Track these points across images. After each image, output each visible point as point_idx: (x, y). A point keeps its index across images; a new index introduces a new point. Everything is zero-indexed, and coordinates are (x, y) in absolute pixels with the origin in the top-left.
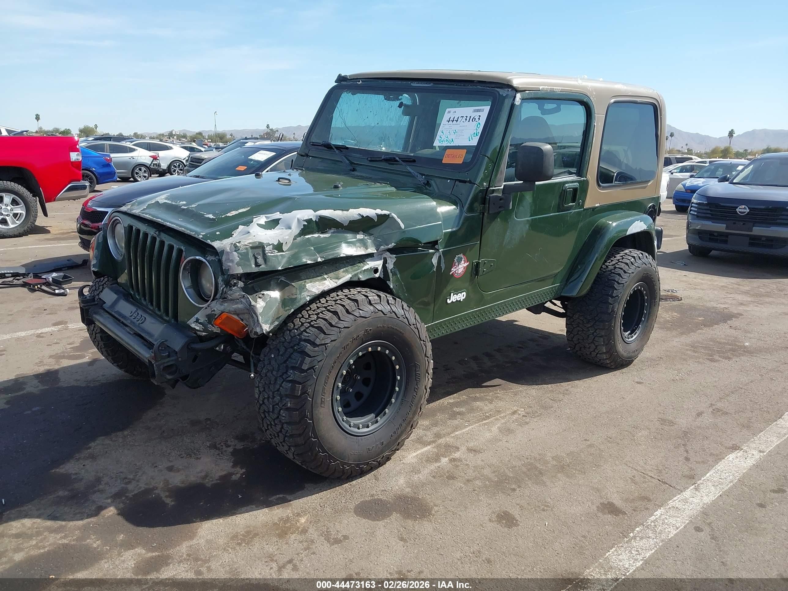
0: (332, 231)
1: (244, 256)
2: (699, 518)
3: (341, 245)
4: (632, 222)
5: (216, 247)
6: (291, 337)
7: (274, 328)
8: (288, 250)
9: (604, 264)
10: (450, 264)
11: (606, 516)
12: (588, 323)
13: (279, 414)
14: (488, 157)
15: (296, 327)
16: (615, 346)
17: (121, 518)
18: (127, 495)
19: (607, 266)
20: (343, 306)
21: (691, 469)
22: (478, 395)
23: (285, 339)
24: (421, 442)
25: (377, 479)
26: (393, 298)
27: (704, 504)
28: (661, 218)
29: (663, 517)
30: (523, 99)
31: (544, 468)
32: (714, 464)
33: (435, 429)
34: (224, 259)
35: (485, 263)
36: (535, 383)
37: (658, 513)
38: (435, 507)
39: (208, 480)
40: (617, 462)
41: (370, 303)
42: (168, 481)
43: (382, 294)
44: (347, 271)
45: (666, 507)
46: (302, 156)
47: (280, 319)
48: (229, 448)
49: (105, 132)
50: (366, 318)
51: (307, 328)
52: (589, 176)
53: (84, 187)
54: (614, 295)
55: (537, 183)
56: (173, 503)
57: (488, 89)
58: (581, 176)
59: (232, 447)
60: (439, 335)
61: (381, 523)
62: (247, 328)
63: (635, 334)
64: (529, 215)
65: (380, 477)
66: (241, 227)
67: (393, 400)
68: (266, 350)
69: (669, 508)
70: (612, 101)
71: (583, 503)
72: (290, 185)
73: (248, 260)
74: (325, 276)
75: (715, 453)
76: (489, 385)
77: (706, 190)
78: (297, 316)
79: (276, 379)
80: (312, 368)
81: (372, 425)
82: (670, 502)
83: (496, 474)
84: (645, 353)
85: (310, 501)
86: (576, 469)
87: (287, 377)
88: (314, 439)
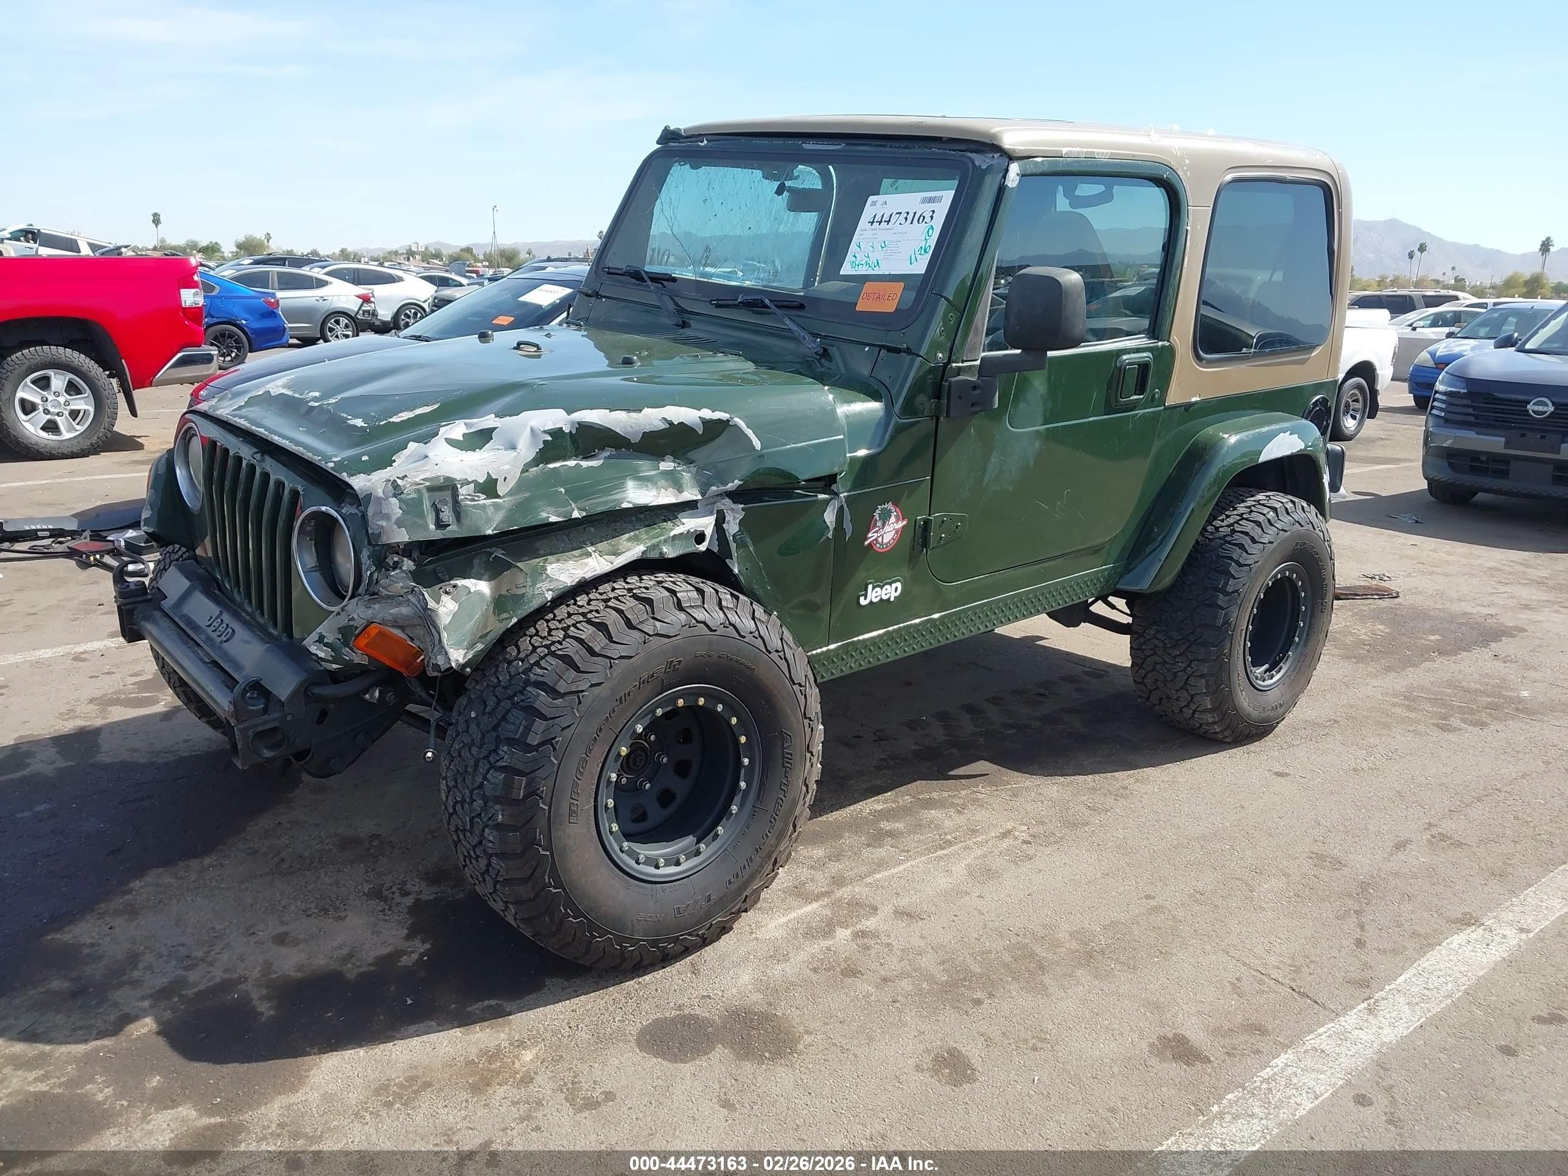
0: (606, 454)
1: (412, 507)
2: (1368, 1075)
3: (623, 484)
4: (1270, 437)
5: (356, 488)
6: (510, 675)
7: (474, 656)
8: (511, 493)
9: (1209, 522)
10: (865, 524)
11: (1166, 1065)
12: (1174, 647)
13: (482, 835)
14: (946, 299)
15: (522, 655)
16: (1230, 696)
17: (162, 1042)
18: (184, 992)
19: (1217, 529)
20: (620, 612)
21: (1366, 966)
22: (935, 795)
23: (498, 678)
24: (800, 893)
25: (695, 971)
26: (732, 595)
27: (1383, 1044)
28: (1381, 422)
29: (1289, 1071)
30: (1023, 175)
31: (1050, 956)
32: (1416, 956)
33: (835, 868)
34: (370, 511)
35: (943, 521)
36: (1059, 773)
37: (1280, 1062)
38: (806, 1037)
39: (353, 964)
40: (1208, 947)
41: (680, 607)
42: (272, 964)
43: (708, 587)
44: (636, 539)
45: (1299, 1050)
46: (587, 295)
47: (488, 638)
48: (406, 898)
49: (286, 247)
50: (669, 637)
51: (542, 658)
52: (1175, 338)
53: (208, 359)
54: (1230, 589)
55: (1050, 354)
56: (272, 1012)
57: (953, 155)
58: (1158, 339)
59: (412, 896)
60: (842, 671)
61: (686, 1068)
62: (422, 657)
63: (1278, 672)
64: (1040, 420)
65: (702, 968)
66: (412, 446)
67: (734, 809)
68: (463, 701)
69: (1306, 1051)
70: (1229, 177)
71: (1122, 1034)
72: (539, 357)
73: (422, 516)
74: (590, 549)
75: (1422, 931)
76: (962, 773)
77: (1465, 365)
78: (527, 633)
79: (476, 765)
80: (549, 741)
81: (687, 860)
82: (1308, 1038)
83: (947, 966)
84: (1304, 711)
85: (549, 1016)
86: (1117, 960)
87: (498, 761)
88: (555, 889)
